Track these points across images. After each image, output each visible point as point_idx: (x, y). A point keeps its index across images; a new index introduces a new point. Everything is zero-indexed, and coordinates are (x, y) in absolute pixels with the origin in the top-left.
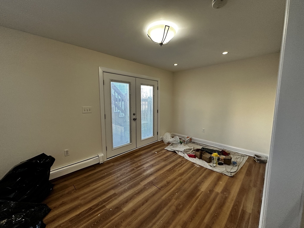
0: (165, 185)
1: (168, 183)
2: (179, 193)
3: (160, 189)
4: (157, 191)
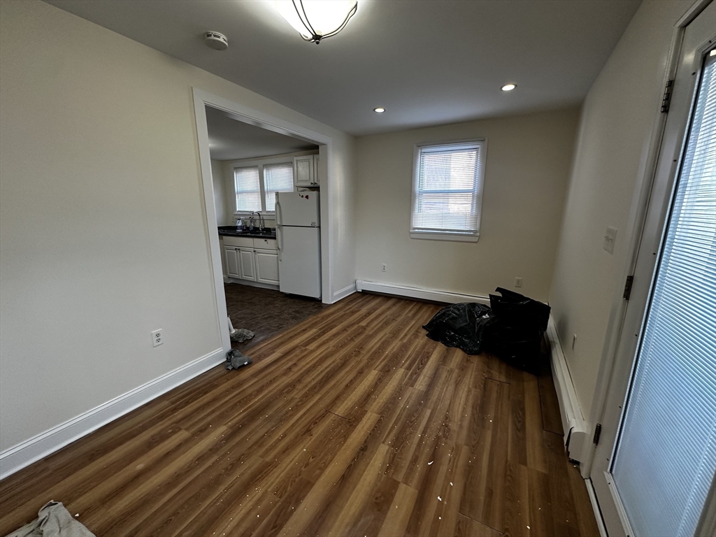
0: (316, 423)
1: (308, 431)
2: (285, 410)
3: (327, 411)
4: (332, 407)
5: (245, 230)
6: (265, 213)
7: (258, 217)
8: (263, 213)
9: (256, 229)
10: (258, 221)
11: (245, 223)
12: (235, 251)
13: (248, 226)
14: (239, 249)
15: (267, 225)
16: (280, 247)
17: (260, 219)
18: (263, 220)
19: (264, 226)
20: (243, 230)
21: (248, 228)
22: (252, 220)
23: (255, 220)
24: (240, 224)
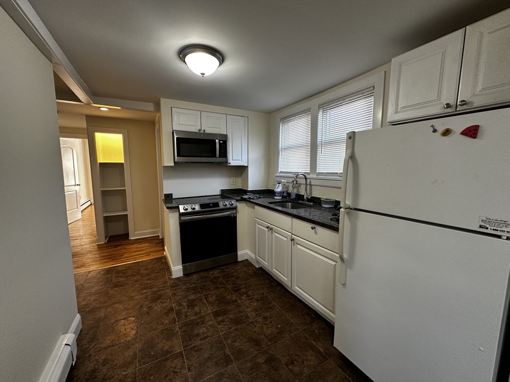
5: (286, 197)
6: (315, 176)
7: (303, 181)
8: (311, 176)
9: (299, 197)
10: (303, 187)
11: (287, 187)
12: (266, 229)
13: (290, 191)
14: (271, 229)
15: (316, 194)
16: (345, 256)
17: (306, 184)
18: (311, 185)
19: (311, 194)
20: (283, 197)
21: (289, 194)
22: (296, 184)
23: (300, 184)
24: (279, 189)
